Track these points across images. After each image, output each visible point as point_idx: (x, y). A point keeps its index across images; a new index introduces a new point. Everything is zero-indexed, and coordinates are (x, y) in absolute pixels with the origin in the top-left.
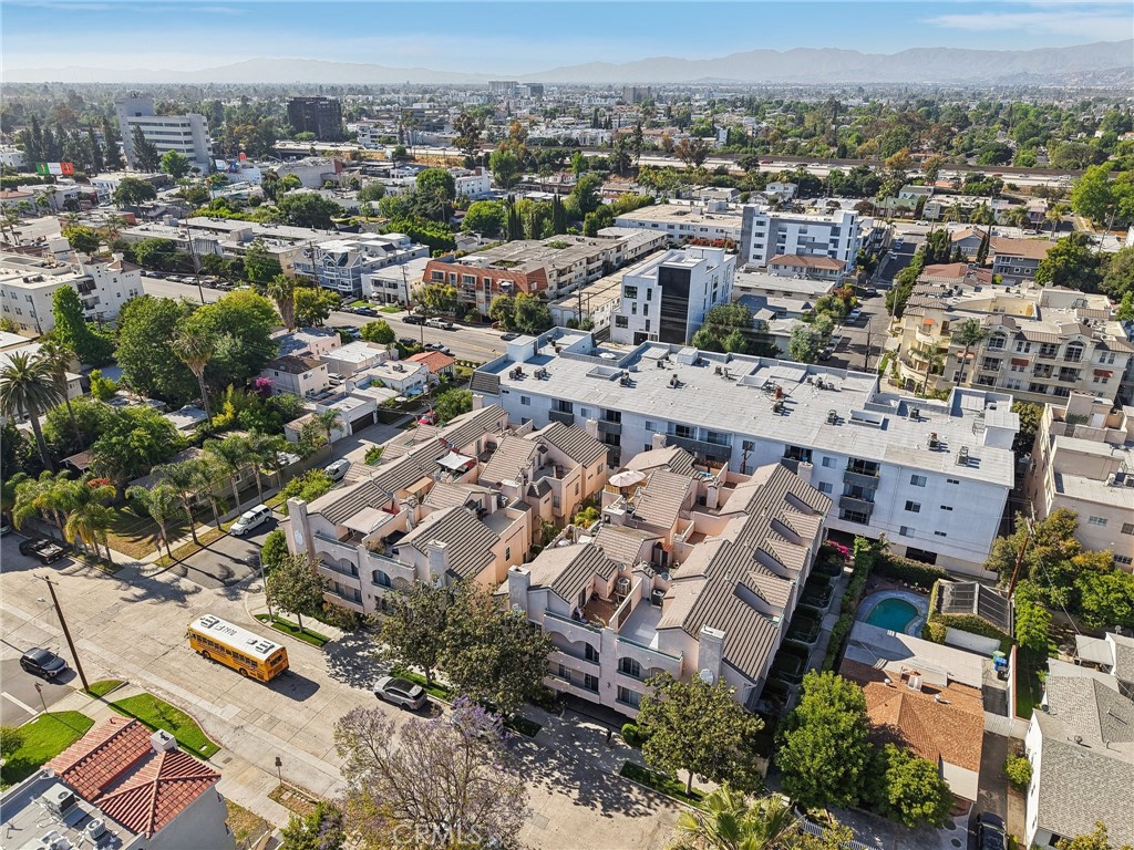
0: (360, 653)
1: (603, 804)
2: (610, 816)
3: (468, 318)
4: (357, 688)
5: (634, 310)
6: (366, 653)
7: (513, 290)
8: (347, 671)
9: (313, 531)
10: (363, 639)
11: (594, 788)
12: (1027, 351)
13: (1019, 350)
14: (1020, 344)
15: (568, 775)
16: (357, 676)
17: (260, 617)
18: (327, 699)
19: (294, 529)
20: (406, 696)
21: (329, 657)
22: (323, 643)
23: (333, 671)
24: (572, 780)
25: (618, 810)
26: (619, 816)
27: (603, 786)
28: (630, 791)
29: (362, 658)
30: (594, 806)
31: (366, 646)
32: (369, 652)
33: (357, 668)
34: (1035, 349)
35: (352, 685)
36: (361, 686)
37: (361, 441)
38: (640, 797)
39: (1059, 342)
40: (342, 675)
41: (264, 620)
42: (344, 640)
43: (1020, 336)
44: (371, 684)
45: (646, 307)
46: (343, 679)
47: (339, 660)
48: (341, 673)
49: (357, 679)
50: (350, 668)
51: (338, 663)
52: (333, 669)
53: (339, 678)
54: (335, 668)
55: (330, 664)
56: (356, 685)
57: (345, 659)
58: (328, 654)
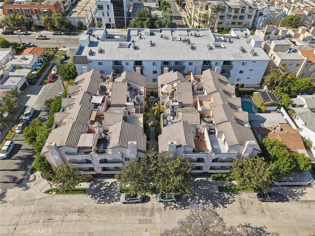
0: (102, 188)
1: (221, 204)
2: (226, 207)
3: (33, 28)
4: (112, 204)
5: (103, 15)
6: (104, 187)
7: (50, 13)
8: (102, 198)
9: (63, 153)
10: (98, 182)
11: (215, 200)
12: (231, 12)
13: (229, 12)
15: (204, 199)
16: (108, 198)
17: (47, 192)
18: (104, 214)
19: (52, 155)
20: (138, 199)
21: (91, 196)
22: (84, 191)
23: (97, 201)
24: (207, 201)
25: (226, 204)
26: (227, 205)
27: (217, 198)
28: (224, 195)
29: (104, 190)
30: (219, 206)
31: (102, 185)
32: (105, 186)
33: (105, 195)
34: (233, 11)
35: (109, 203)
36: (113, 202)
38: (228, 196)
40: (102, 201)
41: (50, 192)
42: (91, 186)
43: (230, 7)
44: (116, 199)
45: (108, 13)
46: (103, 202)
47: (96, 195)
48: (101, 200)
49: (109, 199)
50: (103, 196)
51: (96, 196)
52: (96, 200)
53: (101, 203)
54: (96, 199)
55: (93, 198)
56: (110, 202)
57: (98, 193)
58: (89, 195)
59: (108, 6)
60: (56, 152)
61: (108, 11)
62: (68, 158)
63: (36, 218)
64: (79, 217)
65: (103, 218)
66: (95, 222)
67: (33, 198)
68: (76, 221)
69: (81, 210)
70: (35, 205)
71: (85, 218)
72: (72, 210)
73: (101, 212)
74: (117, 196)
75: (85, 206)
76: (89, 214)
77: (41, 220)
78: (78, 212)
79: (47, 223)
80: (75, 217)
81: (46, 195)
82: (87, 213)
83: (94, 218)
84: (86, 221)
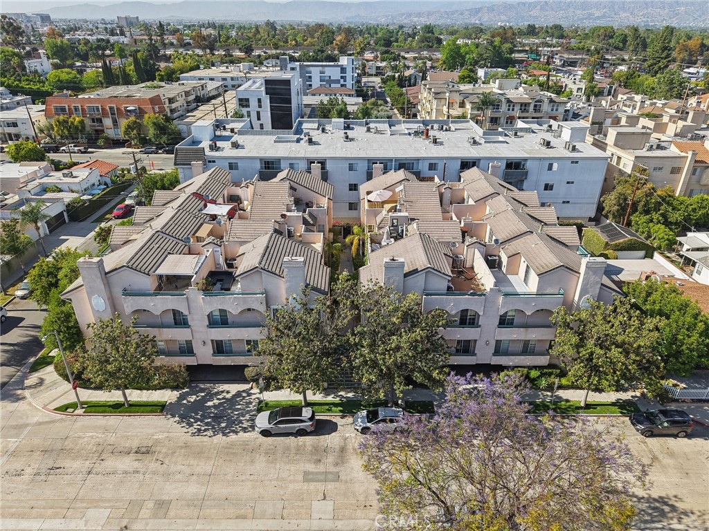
0: (210, 404)
3: (101, 142)
4: (233, 436)
6: (216, 402)
7: (140, 113)
8: (207, 424)
9: (118, 291)
10: (202, 390)
12: (513, 110)
13: (509, 110)
14: (509, 106)
16: (223, 425)
17: (64, 409)
18: (208, 458)
19: (90, 295)
20: (302, 421)
21: (177, 419)
22: (161, 408)
23: (192, 430)
29: (215, 406)
31: (211, 396)
32: (218, 399)
33: (217, 418)
34: (517, 108)
35: (224, 434)
36: (236, 432)
37: (62, 237)
39: (531, 101)
40: (205, 430)
41: (70, 410)
42: (182, 397)
43: (509, 101)
44: (244, 426)
45: (258, 113)
46: (210, 433)
47: (191, 417)
48: (203, 428)
49: (226, 427)
50: (209, 420)
51: (192, 420)
52: (191, 428)
53: (205, 434)
54: (192, 426)
55: (184, 424)
56: (229, 433)
57: (197, 414)
58: (173, 416)
59: (259, 100)
60: (100, 284)
61: (259, 109)
62: (129, 305)
63: (17, 465)
64: (136, 464)
65: (204, 467)
66: (178, 477)
67: (21, 422)
68: (126, 472)
69: (144, 450)
70: (22, 436)
71: (154, 466)
72: (120, 449)
73: (199, 453)
74: (248, 421)
75: (157, 442)
76: (164, 458)
77: (28, 470)
78: (136, 452)
79: (43, 477)
80: (127, 463)
81: (58, 416)
82: (160, 457)
83: (179, 467)
84: (154, 473)
